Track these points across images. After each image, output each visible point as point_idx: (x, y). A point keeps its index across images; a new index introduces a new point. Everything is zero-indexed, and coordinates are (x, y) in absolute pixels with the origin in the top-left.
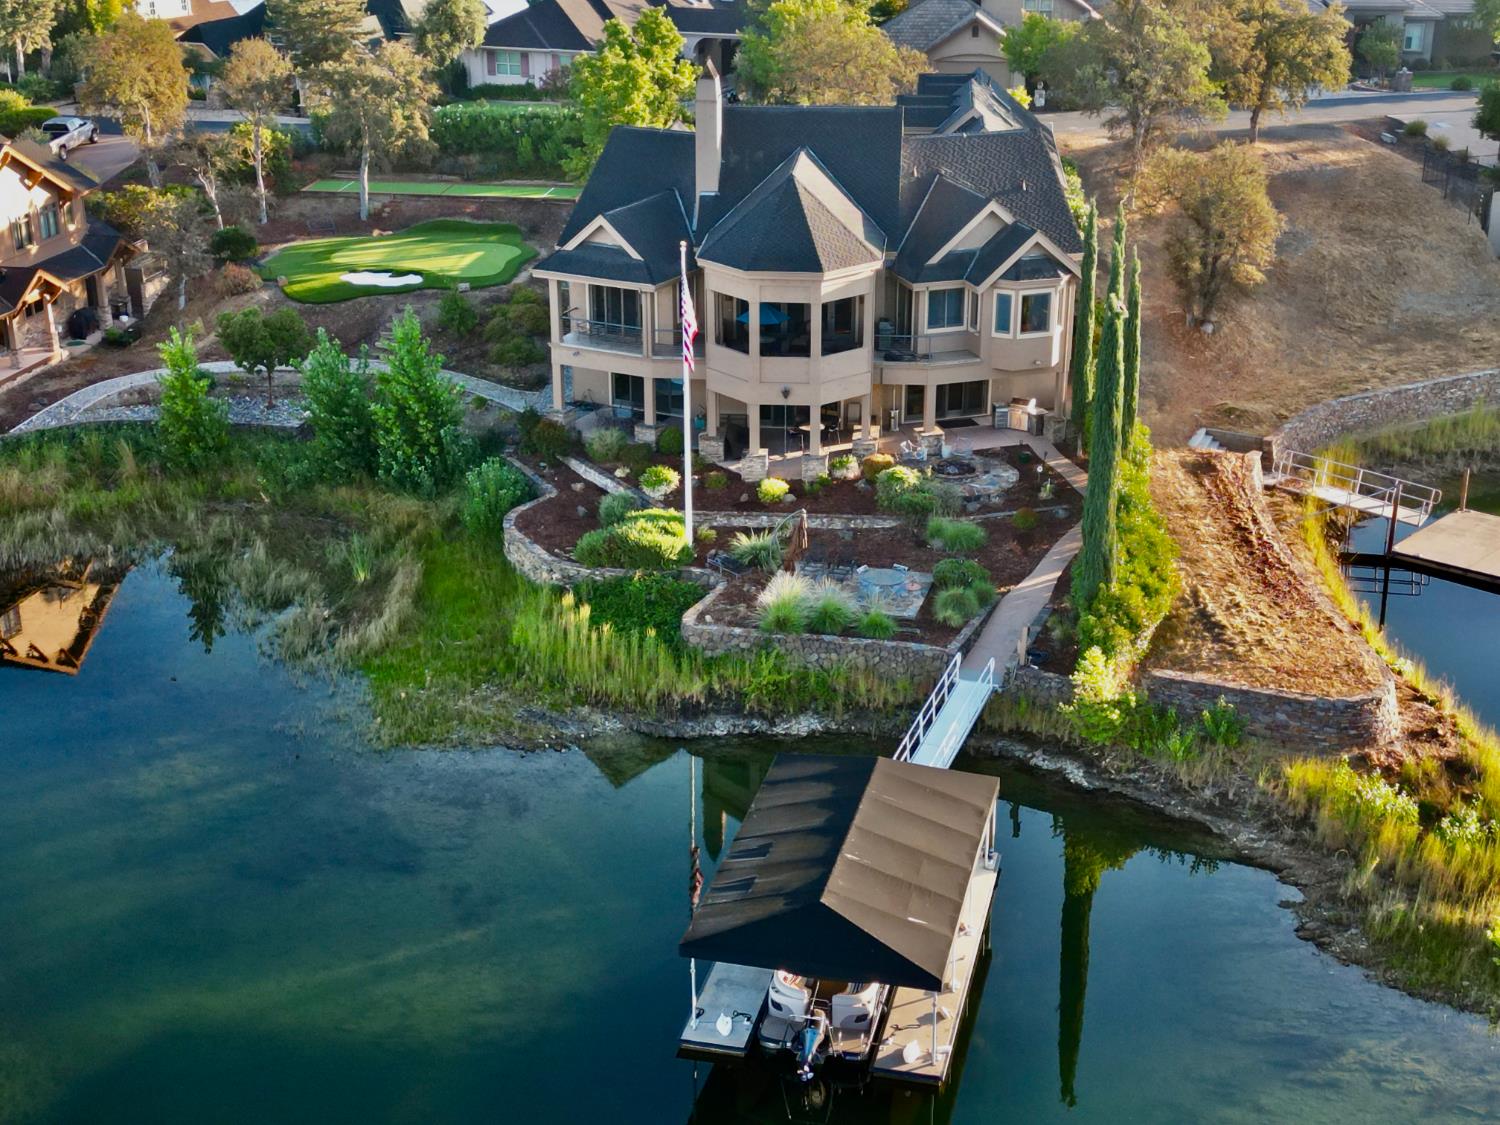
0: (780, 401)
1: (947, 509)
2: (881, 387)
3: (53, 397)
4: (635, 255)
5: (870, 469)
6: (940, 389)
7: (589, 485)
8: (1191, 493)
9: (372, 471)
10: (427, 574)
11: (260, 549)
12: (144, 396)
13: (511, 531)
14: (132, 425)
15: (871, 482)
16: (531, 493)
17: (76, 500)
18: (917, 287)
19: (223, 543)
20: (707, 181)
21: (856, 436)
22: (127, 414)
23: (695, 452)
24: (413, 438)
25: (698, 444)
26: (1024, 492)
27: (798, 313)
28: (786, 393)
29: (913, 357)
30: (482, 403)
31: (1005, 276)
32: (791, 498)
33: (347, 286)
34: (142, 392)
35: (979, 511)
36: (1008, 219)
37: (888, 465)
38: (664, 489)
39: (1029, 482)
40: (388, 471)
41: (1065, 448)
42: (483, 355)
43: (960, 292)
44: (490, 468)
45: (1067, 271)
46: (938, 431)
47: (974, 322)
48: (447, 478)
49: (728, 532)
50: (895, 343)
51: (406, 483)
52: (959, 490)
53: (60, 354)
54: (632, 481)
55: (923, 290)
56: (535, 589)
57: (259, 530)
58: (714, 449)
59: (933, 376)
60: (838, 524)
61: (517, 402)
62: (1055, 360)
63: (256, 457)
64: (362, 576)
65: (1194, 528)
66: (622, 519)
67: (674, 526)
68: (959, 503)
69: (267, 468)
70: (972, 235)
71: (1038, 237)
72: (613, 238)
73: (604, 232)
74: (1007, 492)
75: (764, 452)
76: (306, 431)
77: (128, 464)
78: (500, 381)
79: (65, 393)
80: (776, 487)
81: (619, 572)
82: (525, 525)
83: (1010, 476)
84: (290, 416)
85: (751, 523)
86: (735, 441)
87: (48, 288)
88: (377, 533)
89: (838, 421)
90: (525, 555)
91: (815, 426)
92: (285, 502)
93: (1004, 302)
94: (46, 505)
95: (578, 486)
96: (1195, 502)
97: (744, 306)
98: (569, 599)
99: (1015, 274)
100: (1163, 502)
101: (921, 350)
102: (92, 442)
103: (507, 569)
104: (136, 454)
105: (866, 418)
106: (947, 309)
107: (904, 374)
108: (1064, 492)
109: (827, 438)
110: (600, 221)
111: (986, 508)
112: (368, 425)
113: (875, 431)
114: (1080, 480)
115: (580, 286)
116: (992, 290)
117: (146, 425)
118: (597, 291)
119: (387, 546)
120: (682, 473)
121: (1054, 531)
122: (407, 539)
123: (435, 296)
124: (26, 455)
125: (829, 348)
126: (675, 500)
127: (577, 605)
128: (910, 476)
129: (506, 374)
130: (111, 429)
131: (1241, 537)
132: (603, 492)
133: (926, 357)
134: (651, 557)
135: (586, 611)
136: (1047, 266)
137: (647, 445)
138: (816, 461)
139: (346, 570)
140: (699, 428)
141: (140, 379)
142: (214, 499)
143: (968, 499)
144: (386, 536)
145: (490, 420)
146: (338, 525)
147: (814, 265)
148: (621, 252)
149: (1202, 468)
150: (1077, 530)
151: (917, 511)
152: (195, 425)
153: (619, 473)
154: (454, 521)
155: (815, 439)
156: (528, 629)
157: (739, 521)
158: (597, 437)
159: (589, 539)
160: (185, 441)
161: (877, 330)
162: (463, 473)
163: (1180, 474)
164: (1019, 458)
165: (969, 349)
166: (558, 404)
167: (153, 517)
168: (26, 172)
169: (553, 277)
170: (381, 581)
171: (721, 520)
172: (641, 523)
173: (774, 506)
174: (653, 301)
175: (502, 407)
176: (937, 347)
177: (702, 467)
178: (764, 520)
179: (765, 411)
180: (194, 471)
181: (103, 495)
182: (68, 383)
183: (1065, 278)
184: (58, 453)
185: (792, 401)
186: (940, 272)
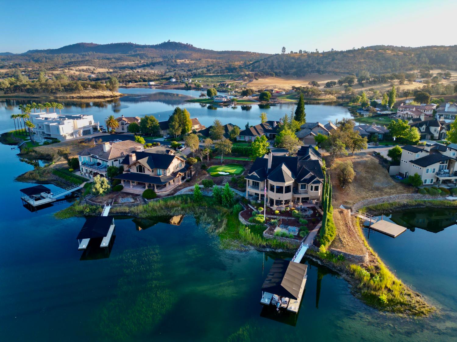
1: (302, 217)
2: (293, 197)
3: (180, 190)
4: (259, 177)
5: (291, 210)
6: (302, 198)
7: (251, 208)
8: (339, 216)
9: (221, 203)
10: (228, 221)
11: (206, 215)
12: (192, 190)
13: (240, 216)
14: (190, 195)
15: (291, 212)
16: (243, 209)
17: (182, 206)
18: (299, 184)
19: (201, 213)
20: (269, 166)
21: (289, 204)
22: (189, 193)
23: (266, 205)
24: (227, 200)
25: (267, 204)
26: (314, 215)
27: (282, 187)
29: (298, 193)
30: (236, 194)
32: (279, 213)
33: (219, 174)
34: (191, 189)
35: (307, 218)
36: (313, 174)
37: (294, 210)
38: (261, 211)
39: (315, 214)
40: (223, 204)
41: (321, 207)
42: (237, 186)
43: (305, 185)
44: (237, 206)
45: (321, 183)
46: (302, 204)
47: (307, 189)
48: (231, 206)
49: (270, 218)
50: (296, 191)
51: (226, 206)
52: (304, 214)
53: (181, 183)
54: (257, 209)
55: (300, 184)
56: (243, 225)
57: (206, 212)
58: (269, 205)
59: (301, 196)
60: (286, 218)
61: (241, 194)
62: (319, 195)
63: (206, 200)
64: (219, 220)
65: (339, 223)
66: (255, 216)
67: (263, 218)
68: (304, 217)
69: (207, 202)
70: (307, 176)
71: (317, 178)
72: (256, 174)
73: (255, 174)
74: (312, 215)
75: (276, 206)
76: (212, 197)
77: (189, 200)
78: (239, 190)
79: (181, 189)
80: (277, 212)
81: (255, 224)
82: (242, 215)
83: (312, 212)
84: (211, 194)
85: (274, 217)
86: (272, 204)
87: (180, 174)
88: (221, 214)
89: (287, 202)
90: (242, 220)
91: (283, 202)
92: (209, 208)
93: (312, 187)
94: (178, 206)
95: (249, 209)
96: (340, 218)
97: (274, 186)
98: (247, 228)
99: (313, 183)
100: (335, 217)
101: (299, 192)
102: (184, 197)
103: (239, 221)
104: (190, 199)
105: (291, 201)
106: (303, 187)
107: (297, 196)
108: (320, 215)
109: (285, 204)
110: (254, 172)
111: (308, 217)
112: (221, 197)
113: (292, 203)
114: (322, 213)
115: (251, 181)
116: (309, 185)
117: (192, 195)
118: (253, 182)
119: (222, 216)
120: (264, 208)
121: (318, 222)
122: (225, 215)
123: (231, 176)
124: (176, 199)
125: (286, 192)
126: (263, 213)
127: (249, 229)
128: (297, 212)
129: (240, 189)
130: (187, 195)
131: (346, 225)
132: (253, 210)
133: (300, 193)
134: (259, 222)
135: (250, 230)
136: (318, 182)
137: (259, 203)
138: (283, 207)
139: (217, 219)
140: (267, 201)
141: (191, 188)
142: (200, 206)
143: (306, 216)
144: (223, 214)
145: (238, 196)
146: (216, 212)
147: (284, 182)
148: (257, 176)
149: (341, 212)
150: (321, 222)
151: (298, 217)
152: (198, 196)
153: (255, 207)
154: (232, 213)
155: (283, 204)
156: (241, 232)
157: (272, 217)
158: (253, 202)
159: (250, 219)
160: (197, 198)
161: (293, 189)
162: (234, 205)
163: (338, 213)
164: (313, 209)
165: (306, 192)
166: (247, 196)
167: (192, 209)
168: (178, 159)
169: (247, 179)
170: (222, 221)
171: (269, 216)
172: (258, 217)
173: (277, 215)
174: (261, 184)
175: (239, 195)
176: (302, 192)
177: (267, 207)
178: (275, 217)
179: (276, 200)
180: (198, 202)
181: (185, 205)
182: (181, 187)
183: (321, 184)
184: (180, 199)
185: (280, 199)
186: (302, 182)
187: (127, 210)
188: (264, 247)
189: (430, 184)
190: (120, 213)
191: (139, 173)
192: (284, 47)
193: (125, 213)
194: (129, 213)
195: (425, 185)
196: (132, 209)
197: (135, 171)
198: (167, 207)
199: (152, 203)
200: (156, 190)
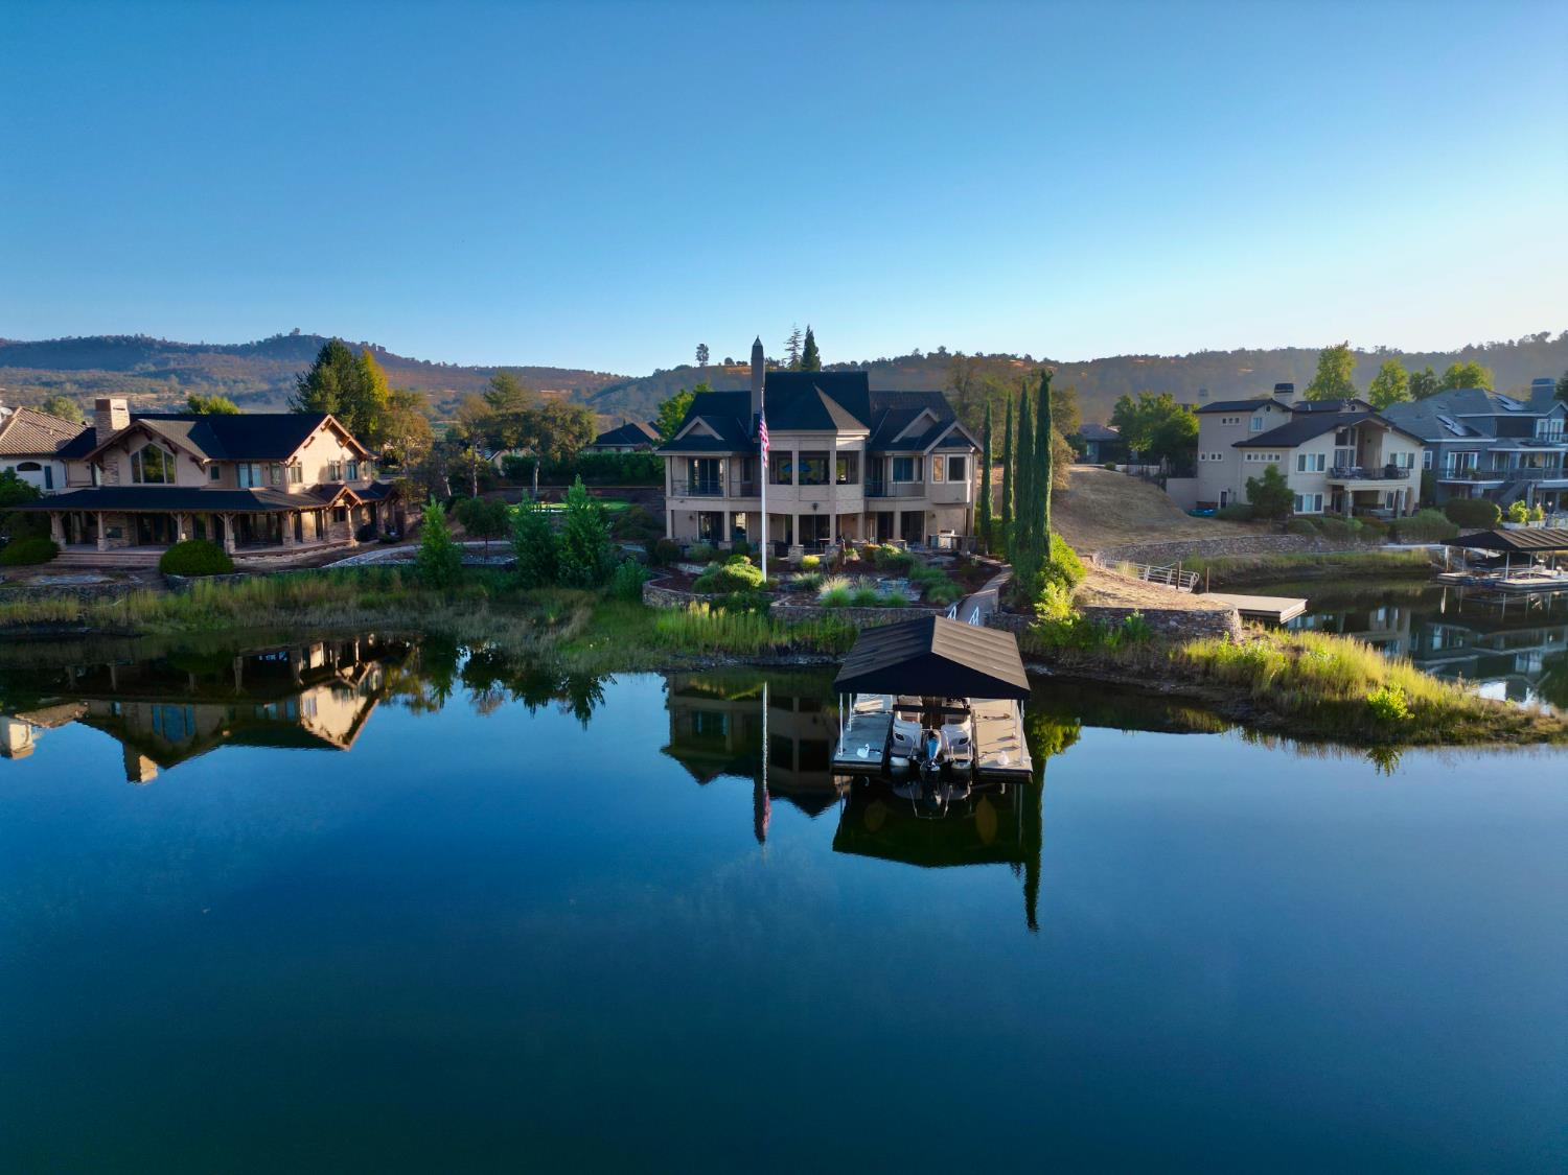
0: (811, 512)
2: (868, 510)
3: (349, 556)
4: (719, 438)
6: (903, 514)
9: (553, 578)
10: (595, 614)
12: (407, 555)
13: (648, 587)
14: (400, 567)
15: (869, 560)
16: (656, 577)
18: (888, 453)
24: (581, 554)
26: (962, 563)
27: (822, 456)
28: (815, 507)
29: (886, 496)
31: (939, 445)
32: (821, 565)
34: (404, 553)
36: (936, 418)
37: (879, 547)
43: (911, 457)
45: (974, 445)
47: (920, 478)
51: (576, 582)
53: (354, 543)
55: (891, 456)
59: (899, 506)
62: (968, 497)
63: (479, 577)
64: (552, 619)
67: (756, 570)
70: (916, 427)
71: (956, 425)
72: (705, 429)
73: (700, 426)
75: (802, 546)
76: (509, 567)
77: (397, 583)
79: (358, 554)
80: (811, 560)
84: (499, 561)
87: (349, 500)
94: (345, 599)
97: (789, 456)
98: (694, 604)
99: (943, 445)
101: (890, 492)
102: (375, 572)
104: (402, 577)
106: (904, 470)
107: (881, 505)
110: (697, 420)
112: (553, 547)
116: (930, 455)
117: (409, 566)
118: (693, 463)
119: (565, 607)
121: (987, 577)
125: (841, 482)
127: (700, 606)
129: (630, 543)
130: (386, 567)
133: (893, 497)
134: (743, 583)
136: (961, 442)
137: (727, 550)
142: (452, 597)
146: (534, 603)
148: (711, 437)
160: (435, 565)
165: (918, 492)
168: (341, 436)
169: (668, 454)
176: (899, 491)
179: (802, 518)
181: (380, 595)
183: (973, 449)
185: (819, 512)
186: (899, 446)
187: (72, 608)
188: (782, 650)
189: (1314, 512)
190: (31, 624)
191: (142, 484)
192: (702, 345)
193: (60, 622)
194: (80, 623)
195: (1299, 516)
196: (103, 606)
197: (126, 480)
198: (289, 604)
199: (205, 588)
200: (230, 546)
